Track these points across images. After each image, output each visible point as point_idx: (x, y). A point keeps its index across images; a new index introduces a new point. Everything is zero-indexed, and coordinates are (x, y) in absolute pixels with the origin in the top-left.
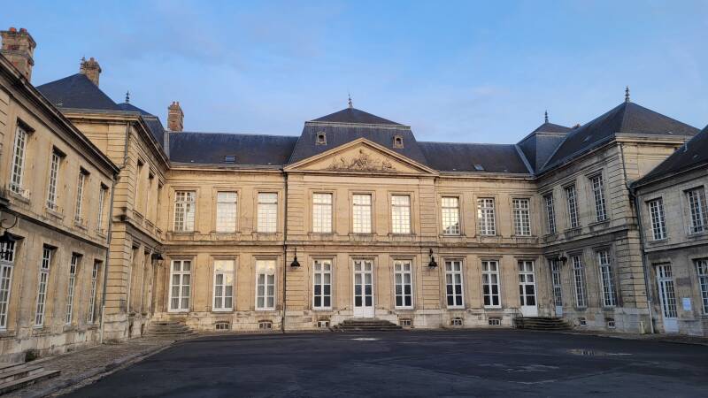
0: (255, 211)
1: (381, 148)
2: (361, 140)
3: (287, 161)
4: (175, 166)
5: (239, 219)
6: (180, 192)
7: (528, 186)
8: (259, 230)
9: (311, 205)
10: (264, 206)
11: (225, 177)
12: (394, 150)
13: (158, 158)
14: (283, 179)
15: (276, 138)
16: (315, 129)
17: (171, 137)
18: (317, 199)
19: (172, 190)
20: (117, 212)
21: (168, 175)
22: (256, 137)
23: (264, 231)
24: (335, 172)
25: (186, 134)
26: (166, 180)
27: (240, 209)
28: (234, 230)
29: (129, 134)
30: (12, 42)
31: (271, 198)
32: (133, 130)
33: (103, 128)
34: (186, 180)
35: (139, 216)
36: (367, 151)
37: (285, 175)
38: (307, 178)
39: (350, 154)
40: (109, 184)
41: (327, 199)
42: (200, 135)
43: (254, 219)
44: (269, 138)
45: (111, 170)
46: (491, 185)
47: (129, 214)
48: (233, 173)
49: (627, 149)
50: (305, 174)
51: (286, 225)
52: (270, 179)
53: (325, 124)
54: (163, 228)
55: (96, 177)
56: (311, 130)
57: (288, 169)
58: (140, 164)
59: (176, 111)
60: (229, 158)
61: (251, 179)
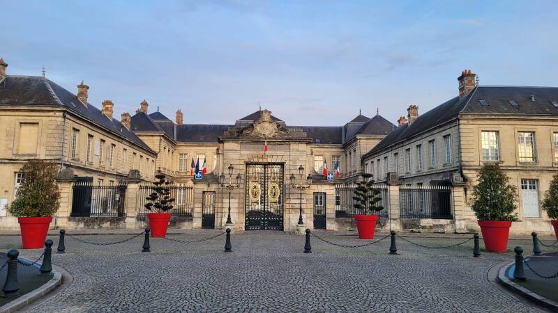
0: (212, 163)
4: (179, 144)
6: (181, 155)
7: (340, 150)
11: (200, 148)
13: (172, 143)
16: (240, 124)
17: (177, 127)
19: (178, 154)
20: (157, 169)
21: (176, 147)
22: (215, 126)
26: (175, 150)
29: (161, 140)
30: (125, 118)
32: (162, 139)
33: (151, 138)
34: (183, 149)
35: (165, 169)
40: (154, 159)
43: (212, 166)
45: (154, 154)
46: (322, 149)
47: (161, 169)
48: (203, 146)
49: (361, 141)
54: (174, 170)
55: (151, 159)
58: (165, 148)
59: (179, 114)
60: (202, 138)
61: (211, 148)
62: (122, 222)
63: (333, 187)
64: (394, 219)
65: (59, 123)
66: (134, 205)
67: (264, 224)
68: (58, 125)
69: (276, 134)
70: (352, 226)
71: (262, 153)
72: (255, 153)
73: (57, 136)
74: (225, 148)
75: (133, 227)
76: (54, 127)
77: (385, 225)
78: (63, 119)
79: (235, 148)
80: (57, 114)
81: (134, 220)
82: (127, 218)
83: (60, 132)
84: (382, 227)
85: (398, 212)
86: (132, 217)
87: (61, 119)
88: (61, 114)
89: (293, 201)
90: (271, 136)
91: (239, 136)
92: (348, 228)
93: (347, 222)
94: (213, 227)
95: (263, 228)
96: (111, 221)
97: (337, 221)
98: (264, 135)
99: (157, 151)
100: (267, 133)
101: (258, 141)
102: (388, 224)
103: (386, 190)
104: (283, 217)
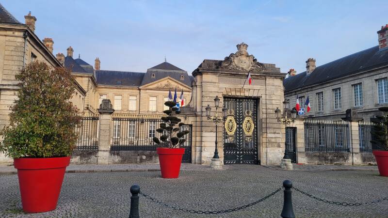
0: (128, 103)
1: (176, 80)
2: (168, 77)
3: (140, 84)
4: (99, 85)
5: (122, 105)
8: (130, 109)
9: (149, 101)
10: (132, 101)
11: (117, 90)
12: (180, 81)
13: (94, 84)
14: (138, 91)
15: (136, 73)
16: (151, 72)
17: (96, 72)
18: (151, 98)
19: (98, 94)
20: (86, 106)
21: (97, 89)
22: (129, 73)
23: (132, 110)
24: (158, 89)
25: (102, 71)
26: (96, 91)
27: (122, 102)
28: (120, 109)
29: (89, 81)
30: (59, 58)
31: (134, 98)
32: (90, 79)
33: (81, 78)
34: (103, 91)
35: (91, 106)
36: (170, 81)
37: (140, 90)
38: (147, 91)
39: (164, 82)
40: (84, 97)
41: (155, 99)
42: (107, 71)
43: (128, 106)
44: (133, 73)
45: (84, 93)
47: (89, 107)
48: (120, 88)
50: (147, 89)
51: (139, 108)
52: (134, 91)
53: (155, 70)
55: (82, 96)
56: (150, 72)
57: (140, 87)
58: (91, 89)
59: (98, 61)
60: (119, 82)
61: (127, 90)
62: (93, 157)
63: (302, 122)
64: (356, 153)
65: (19, 44)
66: (107, 138)
67: (239, 158)
68: (17, 47)
69: (253, 68)
70: (320, 160)
71: (240, 86)
72: (232, 86)
73: (17, 58)
74: (204, 80)
75: (106, 162)
76: (12, 48)
77: (347, 159)
78: (23, 40)
79: (214, 81)
80: (17, 34)
81: (107, 154)
82: (99, 152)
83: (20, 54)
84: (345, 160)
85: (358, 146)
86: (104, 151)
87: (21, 40)
88: (22, 34)
89: (269, 135)
90: (248, 70)
91: (217, 68)
92: (316, 162)
93: (315, 156)
94: (190, 162)
95: (238, 162)
96: (80, 155)
97: (307, 155)
98: (242, 68)
99: (86, 90)
100: (245, 66)
101: (236, 74)
102: (350, 158)
103: (347, 126)
104: (257, 151)
